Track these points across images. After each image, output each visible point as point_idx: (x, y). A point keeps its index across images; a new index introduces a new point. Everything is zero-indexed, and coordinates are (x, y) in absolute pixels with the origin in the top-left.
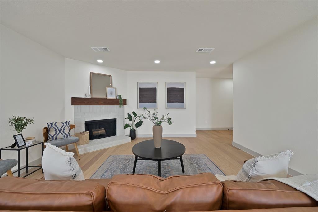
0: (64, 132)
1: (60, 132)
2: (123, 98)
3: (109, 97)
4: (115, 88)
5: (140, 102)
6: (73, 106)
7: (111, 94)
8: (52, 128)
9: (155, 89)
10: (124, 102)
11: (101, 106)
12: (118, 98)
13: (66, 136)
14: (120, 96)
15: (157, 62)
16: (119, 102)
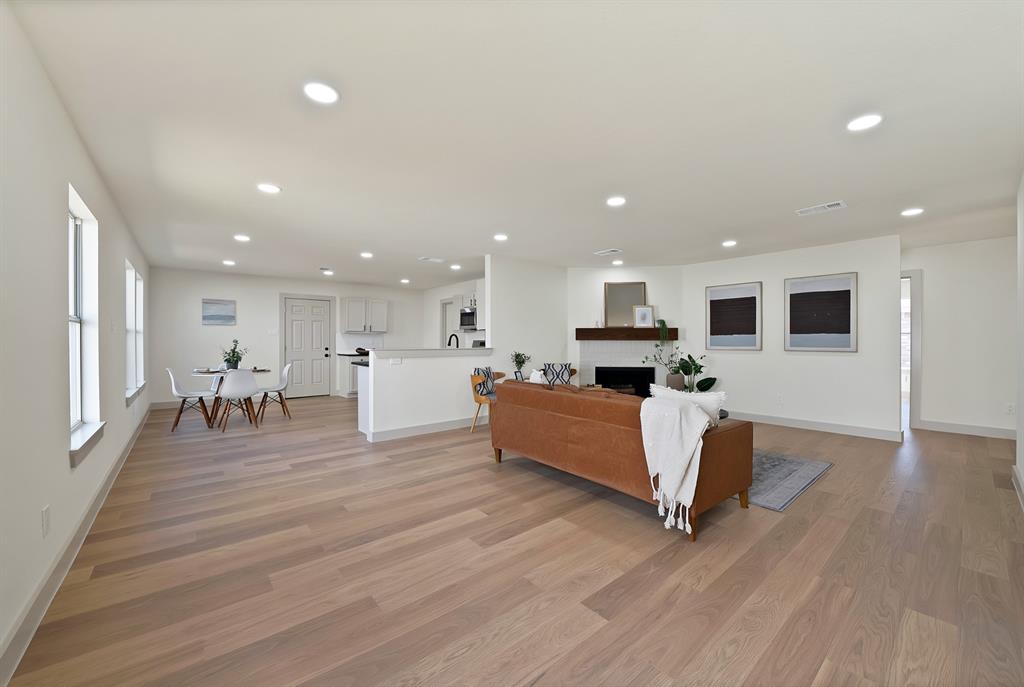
2: (670, 325)
3: (639, 324)
4: (652, 306)
5: (712, 333)
6: (578, 341)
7: (644, 318)
9: (753, 299)
10: (672, 334)
12: (658, 325)
14: (663, 322)
15: (730, 244)
16: (665, 334)
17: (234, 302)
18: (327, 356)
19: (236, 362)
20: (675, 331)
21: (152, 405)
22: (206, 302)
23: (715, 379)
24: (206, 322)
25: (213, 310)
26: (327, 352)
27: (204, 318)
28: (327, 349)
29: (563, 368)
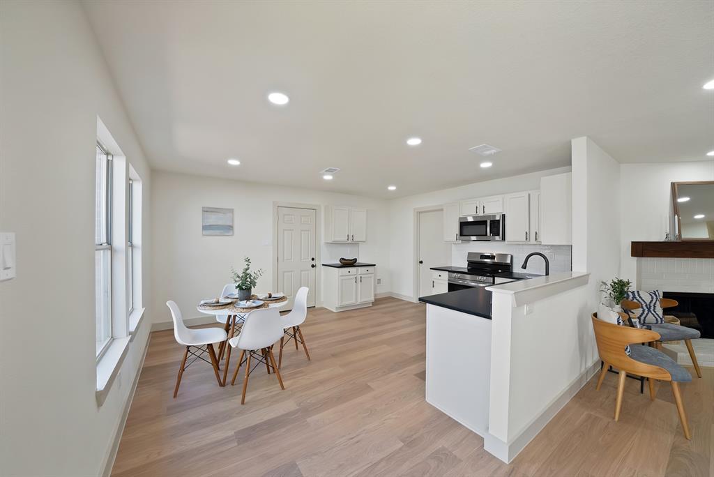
0: (655, 312)
1: (649, 310)
6: (635, 258)
8: (635, 300)
13: (659, 319)
17: (232, 211)
18: (313, 266)
19: (249, 289)
21: (153, 325)
22: (206, 211)
24: (205, 232)
25: (213, 219)
26: (313, 263)
27: (205, 228)
28: (313, 259)
29: (652, 298)
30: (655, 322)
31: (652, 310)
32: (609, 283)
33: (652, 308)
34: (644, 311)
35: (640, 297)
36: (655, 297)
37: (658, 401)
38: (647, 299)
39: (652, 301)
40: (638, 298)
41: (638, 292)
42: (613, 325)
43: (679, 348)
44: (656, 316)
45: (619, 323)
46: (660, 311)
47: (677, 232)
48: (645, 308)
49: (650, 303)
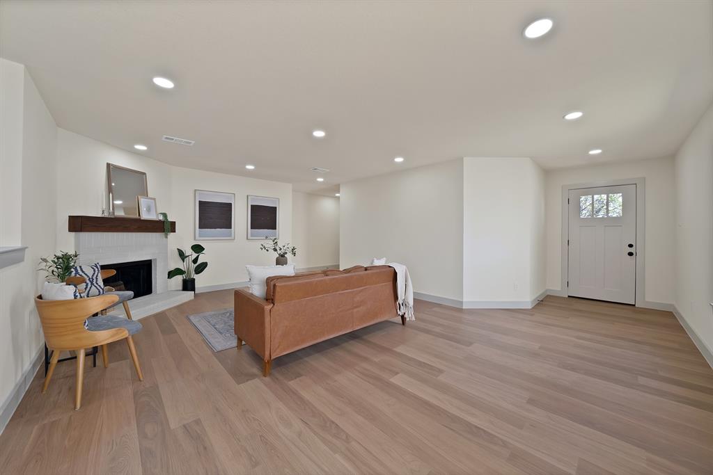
0: (97, 284)
1: (92, 284)
2: (170, 219)
3: (145, 216)
4: (154, 199)
5: (200, 227)
6: (73, 234)
7: (149, 210)
8: (77, 276)
9: (230, 205)
10: (172, 227)
11: (134, 234)
12: (161, 218)
13: (101, 291)
14: (165, 215)
15: (250, 167)
16: (164, 227)
20: (173, 224)
23: (206, 263)
29: (94, 271)
30: (98, 293)
31: (94, 283)
32: (51, 258)
33: (95, 280)
34: (87, 285)
35: (83, 272)
36: (96, 269)
37: (112, 365)
38: (90, 272)
39: (94, 273)
40: (81, 273)
41: (80, 267)
42: (71, 300)
43: (119, 313)
44: (98, 287)
45: (75, 297)
46: (101, 283)
47: (111, 209)
48: (88, 282)
49: (93, 275)
